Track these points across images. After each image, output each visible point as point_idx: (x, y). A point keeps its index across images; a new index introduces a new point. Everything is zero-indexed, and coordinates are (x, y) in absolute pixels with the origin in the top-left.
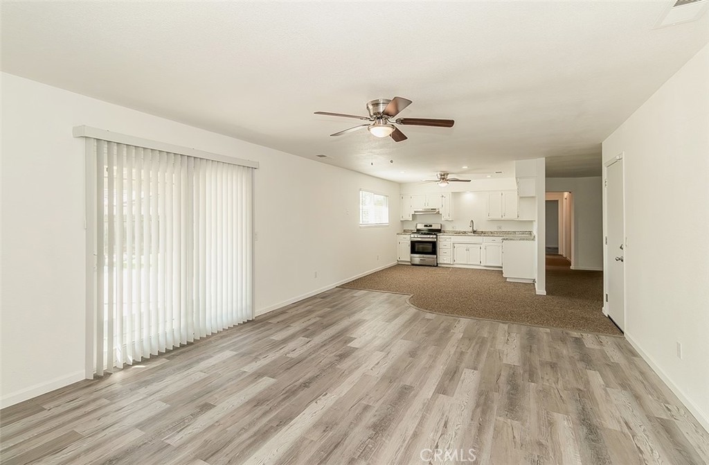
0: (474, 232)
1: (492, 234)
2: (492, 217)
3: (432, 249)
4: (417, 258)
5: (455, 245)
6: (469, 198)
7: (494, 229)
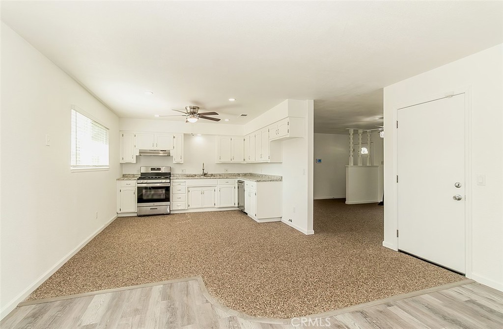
0: (205, 175)
1: (221, 176)
2: (223, 160)
3: (165, 195)
4: (147, 207)
5: (190, 189)
6: (198, 141)
7: (222, 172)
